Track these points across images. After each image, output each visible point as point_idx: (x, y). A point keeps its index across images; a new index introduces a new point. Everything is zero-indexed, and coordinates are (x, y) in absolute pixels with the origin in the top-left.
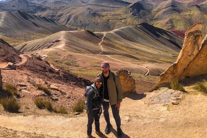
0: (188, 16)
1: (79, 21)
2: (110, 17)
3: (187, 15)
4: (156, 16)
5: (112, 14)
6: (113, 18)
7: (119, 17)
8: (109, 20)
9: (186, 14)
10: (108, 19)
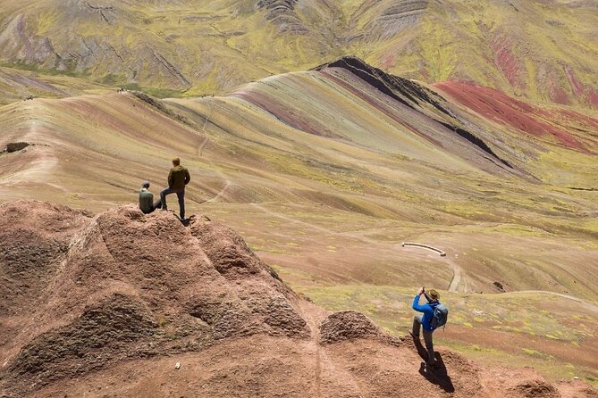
0: (475, 28)
1: (42, 42)
2: (176, 25)
3: (469, 23)
4: (361, 24)
5: (187, 14)
6: (190, 29)
7: (217, 28)
8: (174, 37)
9: (467, 20)
10: (168, 34)
